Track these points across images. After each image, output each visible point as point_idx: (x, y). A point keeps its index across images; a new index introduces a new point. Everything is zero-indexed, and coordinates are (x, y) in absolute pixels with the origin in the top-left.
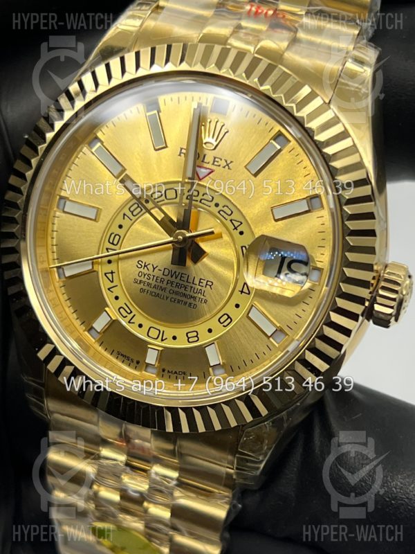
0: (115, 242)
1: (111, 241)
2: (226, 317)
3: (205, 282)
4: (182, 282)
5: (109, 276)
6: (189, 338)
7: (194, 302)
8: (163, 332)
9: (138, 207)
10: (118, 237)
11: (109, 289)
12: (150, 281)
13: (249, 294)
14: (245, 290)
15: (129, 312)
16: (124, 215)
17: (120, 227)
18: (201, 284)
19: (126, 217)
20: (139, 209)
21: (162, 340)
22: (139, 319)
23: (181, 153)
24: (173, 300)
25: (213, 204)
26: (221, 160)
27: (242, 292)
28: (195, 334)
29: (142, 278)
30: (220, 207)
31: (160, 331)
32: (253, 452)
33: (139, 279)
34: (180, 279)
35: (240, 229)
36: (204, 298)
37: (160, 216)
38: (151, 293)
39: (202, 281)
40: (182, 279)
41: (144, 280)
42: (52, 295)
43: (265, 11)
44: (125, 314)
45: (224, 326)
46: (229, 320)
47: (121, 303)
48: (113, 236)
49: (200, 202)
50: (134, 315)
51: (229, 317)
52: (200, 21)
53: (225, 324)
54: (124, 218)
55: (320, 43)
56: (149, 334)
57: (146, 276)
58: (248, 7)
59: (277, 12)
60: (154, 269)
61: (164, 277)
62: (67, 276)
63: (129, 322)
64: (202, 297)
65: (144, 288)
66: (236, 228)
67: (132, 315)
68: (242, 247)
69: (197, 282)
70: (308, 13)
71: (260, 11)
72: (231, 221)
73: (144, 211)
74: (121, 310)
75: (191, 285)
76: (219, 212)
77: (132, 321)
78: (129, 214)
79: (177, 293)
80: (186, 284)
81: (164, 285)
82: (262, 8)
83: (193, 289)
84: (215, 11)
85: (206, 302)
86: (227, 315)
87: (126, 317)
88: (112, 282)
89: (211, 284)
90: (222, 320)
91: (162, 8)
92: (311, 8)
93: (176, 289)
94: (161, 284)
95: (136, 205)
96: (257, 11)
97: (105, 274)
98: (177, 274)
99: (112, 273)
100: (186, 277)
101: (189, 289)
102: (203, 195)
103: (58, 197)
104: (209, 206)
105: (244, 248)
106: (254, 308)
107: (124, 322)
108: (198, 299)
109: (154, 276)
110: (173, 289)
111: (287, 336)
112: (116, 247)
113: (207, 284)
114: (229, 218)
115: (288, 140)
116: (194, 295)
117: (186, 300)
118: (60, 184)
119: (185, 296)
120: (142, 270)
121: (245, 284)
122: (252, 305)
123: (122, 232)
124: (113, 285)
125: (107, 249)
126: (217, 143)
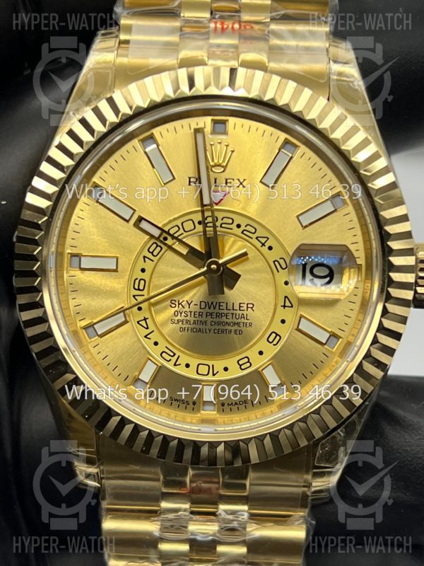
0: (141, 288)
1: (136, 287)
2: (274, 335)
3: (245, 305)
4: (222, 311)
5: (143, 323)
6: (241, 366)
7: (239, 328)
8: (213, 366)
9: (157, 246)
10: (142, 282)
11: (146, 337)
12: (188, 318)
13: (292, 307)
14: (287, 303)
15: (172, 354)
16: (144, 257)
18: (241, 309)
19: (146, 259)
20: (159, 249)
21: (214, 375)
22: (184, 359)
23: (190, 182)
24: (216, 331)
25: (234, 226)
26: (233, 180)
27: (284, 306)
28: (246, 360)
29: (179, 317)
30: (243, 228)
31: (209, 366)
32: (330, 463)
33: (176, 318)
34: (219, 309)
35: (267, 245)
36: (249, 321)
37: (184, 251)
38: (192, 329)
39: (241, 305)
40: (221, 308)
41: (181, 318)
42: (88, 356)
43: (230, 26)
44: (168, 358)
45: (274, 345)
47: (161, 347)
48: (137, 281)
49: (221, 227)
50: (179, 357)
51: (277, 335)
52: (171, 48)
53: (275, 342)
54: (145, 261)
55: (297, 46)
56: (199, 372)
57: (183, 314)
58: (212, 25)
59: (243, 24)
60: (189, 305)
61: (201, 310)
62: (99, 333)
63: (175, 365)
64: (246, 321)
65: (183, 326)
66: (263, 245)
67: (176, 357)
68: (274, 262)
69: (237, 307)
70: (273, 19)
71: (225, 26)
72: (257, 238)
73: (165, 248)
74: (164, 355)
75: (232, 311)
76: (242, 233)
77: (177, 363)
78: (150, 256)
79: (219, 323)
80: (225, 312)
81: (204, 319)
82: (226, 23)
83: (234, 315)
84: (181, 35)
85: (251, 325)
86: (275, 333)
87: (170, 360)
88: (147, 328)
89: (252, 306)
90: (271, 340)
91: (127, 42)
92: (274, 14)
93: (218, 320)
94: (200, 319)
95: (155, 245)
96: (223, 28)
97: (138, 322)
98: (214, 304)
99: (145, 319)
100: (224, 305)
101: (230, 316)
102: (222, 219)
103: (69, 255)
104: (231, 229)
105: (276, 263)
106: (302, 319)
107: (170, 366)
108: (242, 324)
109: (191, 312)
110: (214, 320)
111: (341, 340)
112: (145, 292)
113: (247, 308)
114: (254, 236)
115: (296, 146)
116: (237, 321)
117: (230, 328)
118: (69, 241)
119: (228, 324)
120: (176, 308)
121: (286, 297)
122: (301, 317)
123: (146, 276)
124: (148, 331)
125: (134, 296)
126: (224, 164)
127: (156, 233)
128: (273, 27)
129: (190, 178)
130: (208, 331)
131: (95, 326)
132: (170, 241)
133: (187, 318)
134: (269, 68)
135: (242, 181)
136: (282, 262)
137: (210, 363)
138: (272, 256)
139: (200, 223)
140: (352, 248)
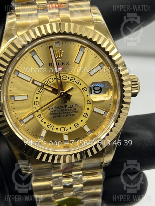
0: (37, 104)
1: (35, 104)
2: (85, 114)
4: (67, 109)
5: (39, 116)
6: (75, 126)
7: (73, 114)
8: (66, 128)
9: (41, 89)
10: (37, 102)
11: (41, 121)
13: (90, 103)
14: (89, 102)
15: (51, 126)
16: (37, 93)
17: (37, 98)
19: (38, 94)
20: (41, 90)
21: (67, 131)
22: (56, 127)
23: (49, 65)
24: (65, 116)
25: (67, 78)
26: (65, 62)
27: (88, 104)
28: (77, 124)
30: (70, 78)
31: (64, 128)
33: (51, 113)
37: (51, 90)
38: (57, 116)
40: (66, 107)
41: (53, 113)
45: (86, 117)
46: (87, 115)
47: (47, 124)
48: (35, 102)
49: (62, 79)
51: (87, 114)
54: (37, 95)
56: (61, 130)
57: (53, 111)
60: (55, 108)
61: (59, 109)
62: (25, 122)
63: (53, 129)
65: (54, 116)
66: (78, 83)
67: (53, 126)
68: (82, 89)
69: (72, 106)
72: (75, 81)
73: (43, 89)
74: (48, 126)
75: (70, 108)
76: (70, 80)
78: (39, 93)
79: (66, 113)
81: (60, 112)
85: (77, 112)
87: (51, 128)
88: (41, 118)
89: (77, 105)
90: (85, 116)
93: (65, 112)
95: (40, 89)
97: (38, 116)
98: (64, 106)
99: (40, 115)
100: (67, 106)
101: (70, 110)
102: (62, 76)
103: (10, 96)
104: (66, 79)
105: (83, 89)
106: (95, 107)
107: (51, 130)
108: (74, 112)
109: (56, 110)
110: (64, 112)
111: (108, 112)
112: (39, 106)
113: (75, 106)
114: (74, 81)
115: (85, 48)
116: (72, 111)
117: (70, 114)
118: (9, 92)
119: (69, 113)
120: (51, 110)
121: (88, 100)
122: (94, 107)
123: (38, 100)
124: (42, 119)
125: (35, 107)
126: (61, 57)
127: (40, 84)
128: (70, 4)
129: (49, 64)
130: (63, 116)
131: (23, 120)
132: (45, 87)
133: (55, 113)
134: (72, 21)
135: (68, 62)
136: (85, 89)
137: (65, 127)
138: (81, 87)
139: (55, 79)
140: (109, 81)
